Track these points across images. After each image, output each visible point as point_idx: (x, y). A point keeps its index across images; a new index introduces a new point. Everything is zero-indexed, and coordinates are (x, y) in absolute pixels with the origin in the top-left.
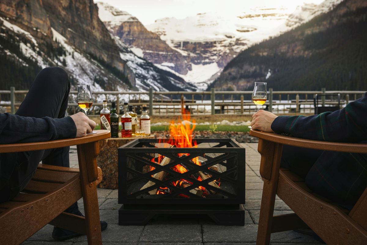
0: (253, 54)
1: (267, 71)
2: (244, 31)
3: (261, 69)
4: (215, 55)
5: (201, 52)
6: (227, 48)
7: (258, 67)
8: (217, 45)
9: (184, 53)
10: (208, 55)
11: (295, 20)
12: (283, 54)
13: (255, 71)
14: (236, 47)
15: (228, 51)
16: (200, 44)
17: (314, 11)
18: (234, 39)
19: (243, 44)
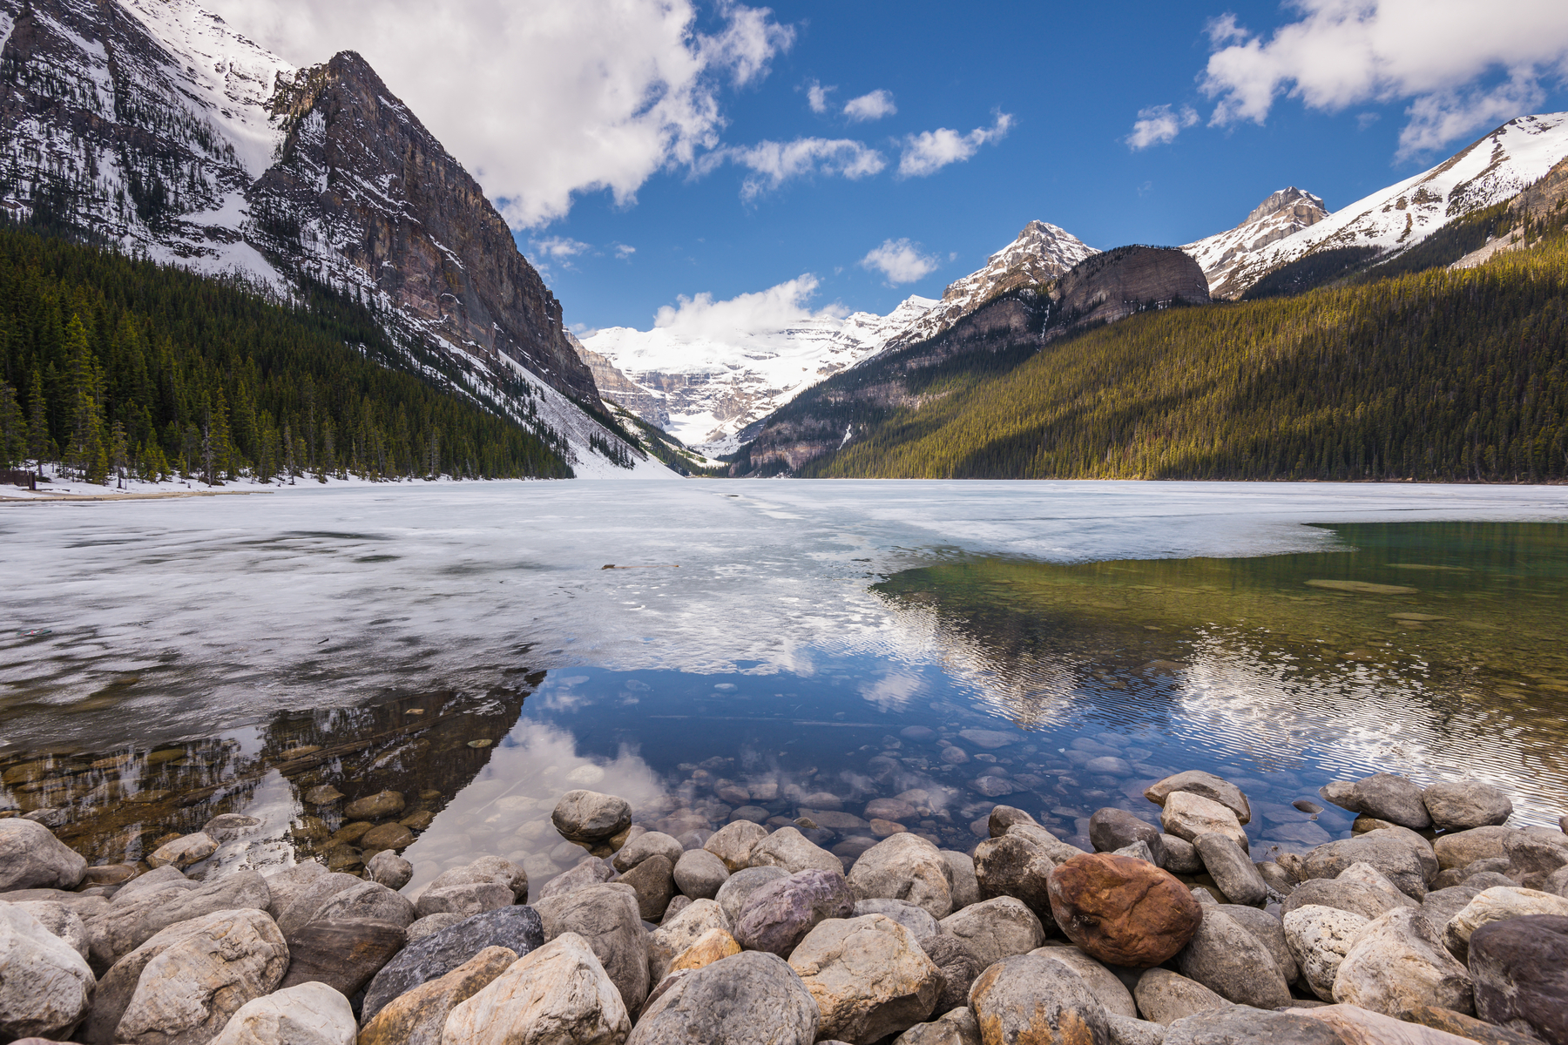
0: (820, 400)
1: (844, 428)
2: (757, 358)
3: (834, 425)
4: (708, 398)
5: (684, 391)
6: (729, 386)
7: (828, 422)
8: (711, 380)
9: (656, 394)
10: (693, 397)
11: (846, 342)
12: (870, 400)
13: (824, 428)
14: (746, 384)
15: (732, 392)
16: (679, 377)
17: (877, 329)
18: (742, 371)
19: (760, 381)
